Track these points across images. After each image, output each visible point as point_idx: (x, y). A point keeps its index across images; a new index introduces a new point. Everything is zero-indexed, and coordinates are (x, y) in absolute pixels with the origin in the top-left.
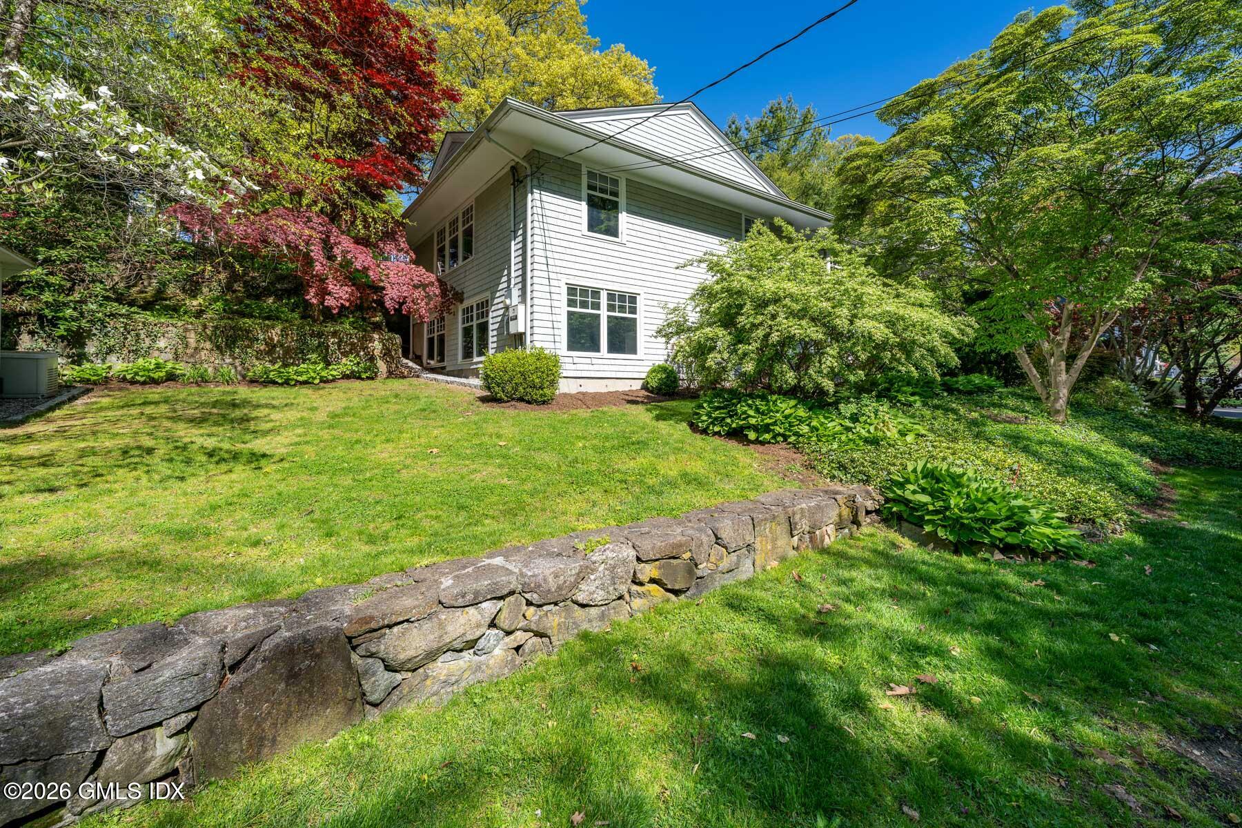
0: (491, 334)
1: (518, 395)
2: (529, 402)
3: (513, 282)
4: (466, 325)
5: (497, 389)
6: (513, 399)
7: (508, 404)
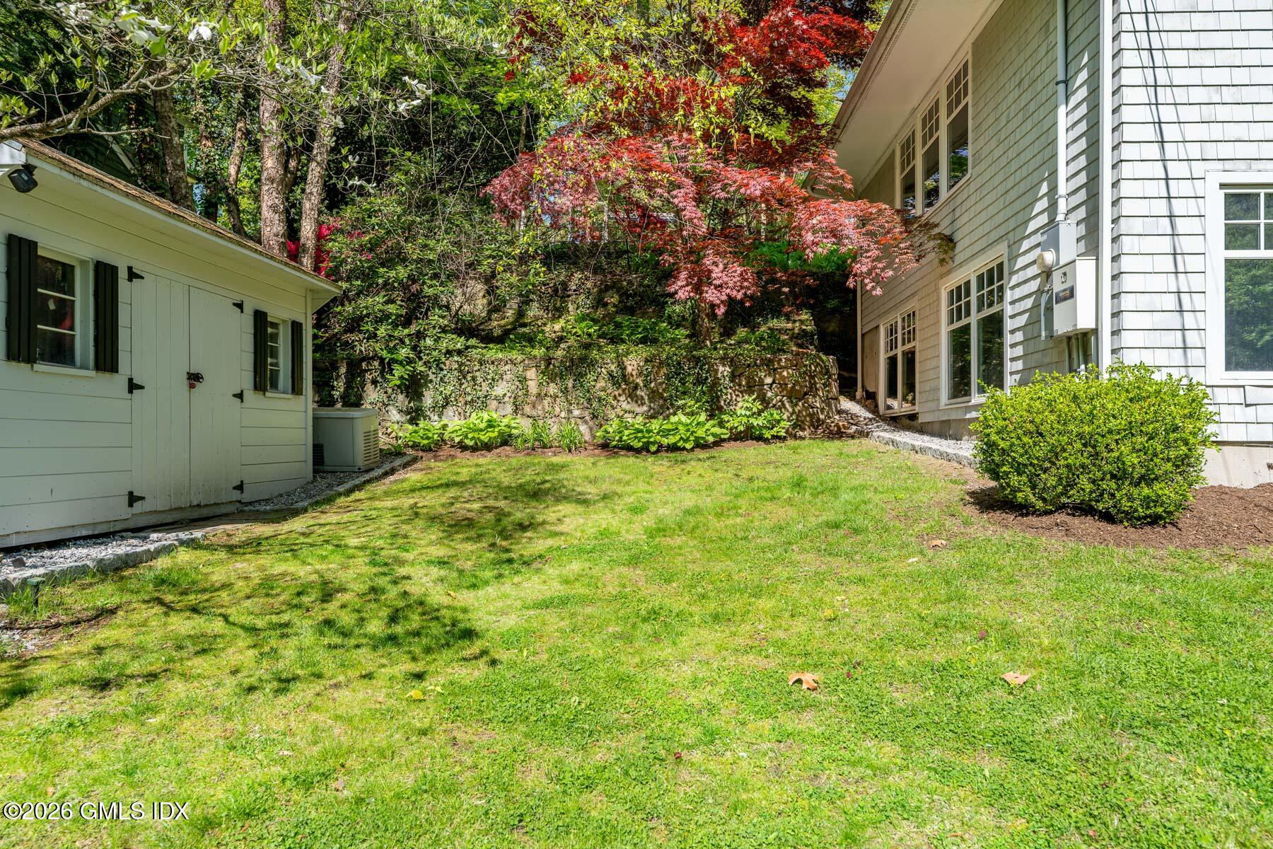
0: (1009, 339)
1: (1075, 496)
2: (1107, 517)
3: (1062, 206)
4: (957, 325)
5: (1014, 480)
6: (1062, 507)
7: (1046, 520)
